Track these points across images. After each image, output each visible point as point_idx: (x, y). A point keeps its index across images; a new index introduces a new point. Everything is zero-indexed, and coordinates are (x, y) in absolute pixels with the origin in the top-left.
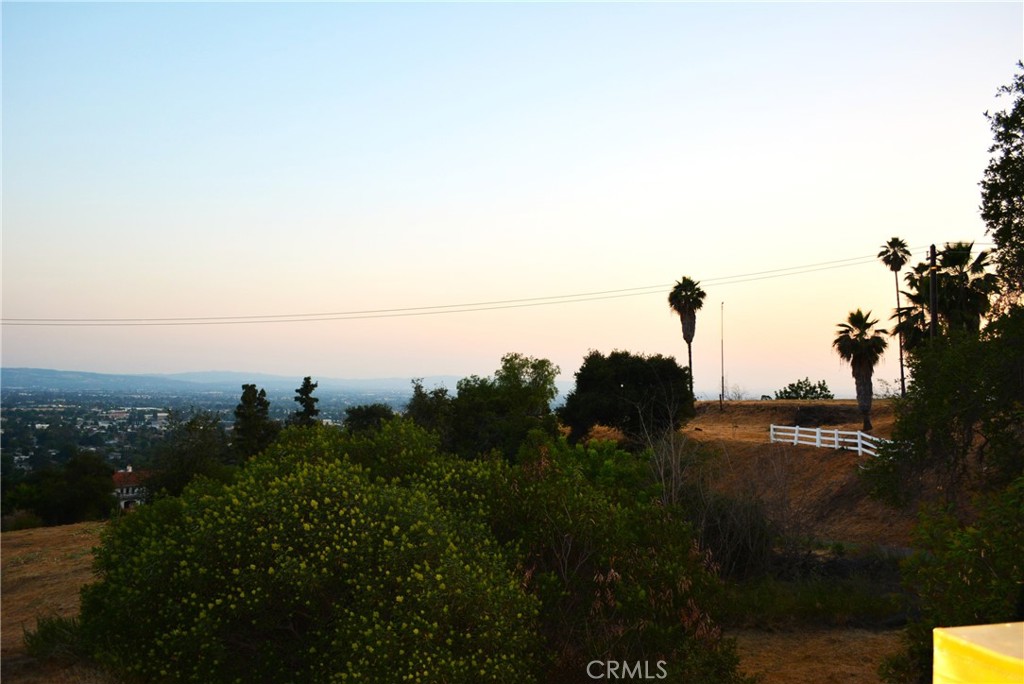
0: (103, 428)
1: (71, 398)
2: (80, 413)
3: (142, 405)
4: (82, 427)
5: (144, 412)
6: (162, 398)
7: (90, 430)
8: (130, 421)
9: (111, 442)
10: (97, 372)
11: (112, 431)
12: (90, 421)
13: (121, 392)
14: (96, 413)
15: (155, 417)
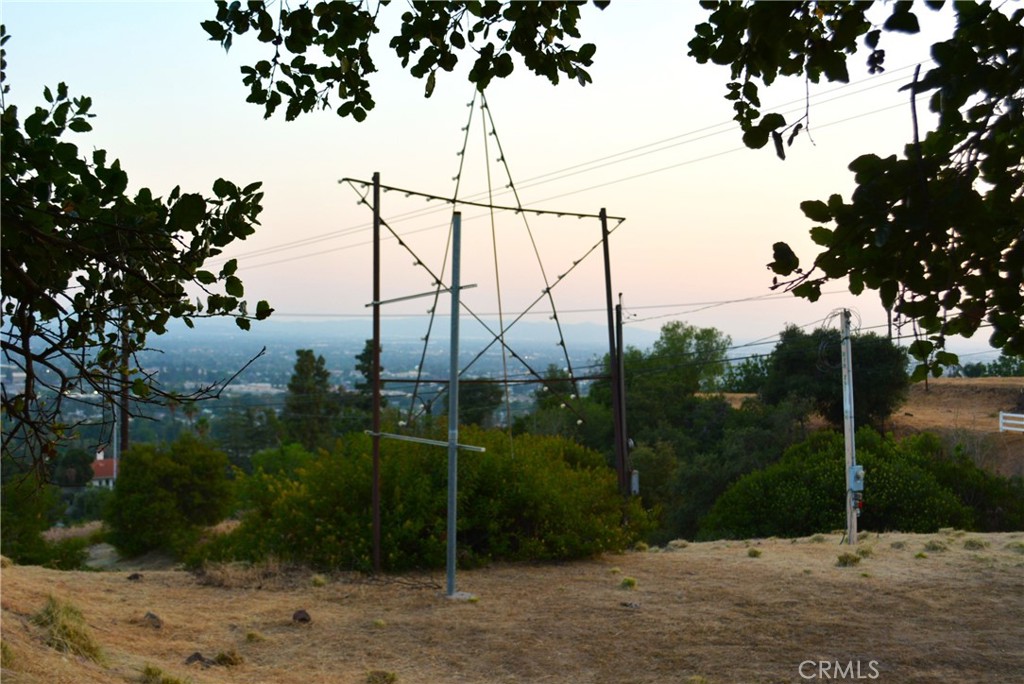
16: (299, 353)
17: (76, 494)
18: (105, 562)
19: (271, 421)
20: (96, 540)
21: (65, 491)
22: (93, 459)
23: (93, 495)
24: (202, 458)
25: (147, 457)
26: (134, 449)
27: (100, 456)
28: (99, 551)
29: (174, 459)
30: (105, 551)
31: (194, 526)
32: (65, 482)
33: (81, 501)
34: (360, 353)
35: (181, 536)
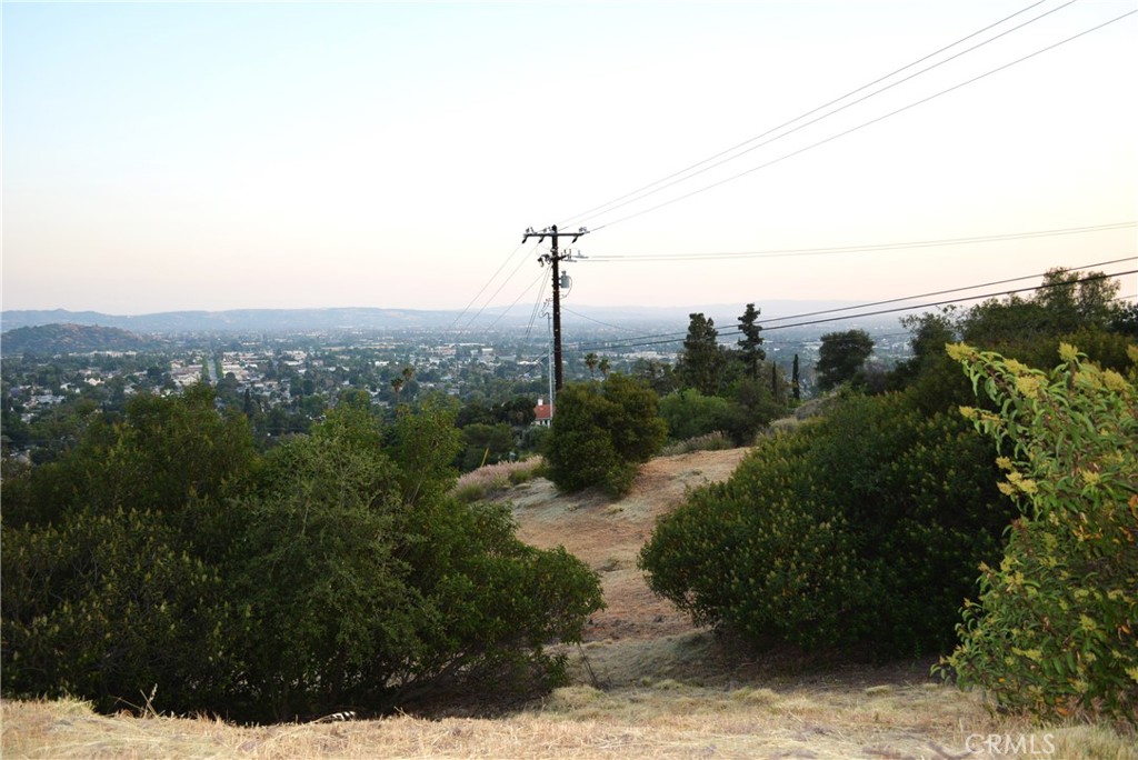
0: (435, 364)
1: (398, 336)
2: (411, 349)
3: (464, 341)
4: (416, 363)
5: (469, 348)
6: (482, 334)
7: (424, 367)
8: (458, 356)
9: (446, 378)
10: (417, 309)
11: (443, 367)
12: (421, 358)
13: (441, 328)
14: (424, 349)
15: (480, 351)
16: (692, 316)
17: (524, 431)
18: (546, 496)
19: (667, 373)
20: (537, 473)
21: (516, 429)
22: (535, 404)
23: (535, 432)
24: (634, 396)
25: (582, 395)
26: (568, 388)
27: (540, 402)
28: (540, 485)
29: (606, 397)
30: (544, 485)
31: (629, 464)
32: (516, 422)
33: (527, 436)
34: (742, 315)
35: (617, 474)
